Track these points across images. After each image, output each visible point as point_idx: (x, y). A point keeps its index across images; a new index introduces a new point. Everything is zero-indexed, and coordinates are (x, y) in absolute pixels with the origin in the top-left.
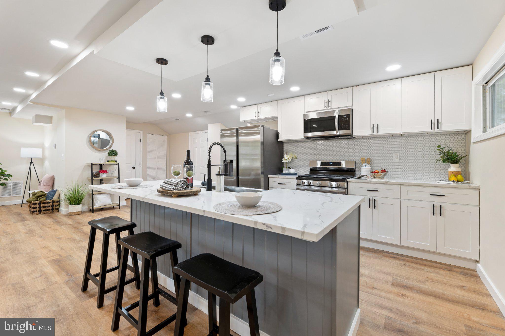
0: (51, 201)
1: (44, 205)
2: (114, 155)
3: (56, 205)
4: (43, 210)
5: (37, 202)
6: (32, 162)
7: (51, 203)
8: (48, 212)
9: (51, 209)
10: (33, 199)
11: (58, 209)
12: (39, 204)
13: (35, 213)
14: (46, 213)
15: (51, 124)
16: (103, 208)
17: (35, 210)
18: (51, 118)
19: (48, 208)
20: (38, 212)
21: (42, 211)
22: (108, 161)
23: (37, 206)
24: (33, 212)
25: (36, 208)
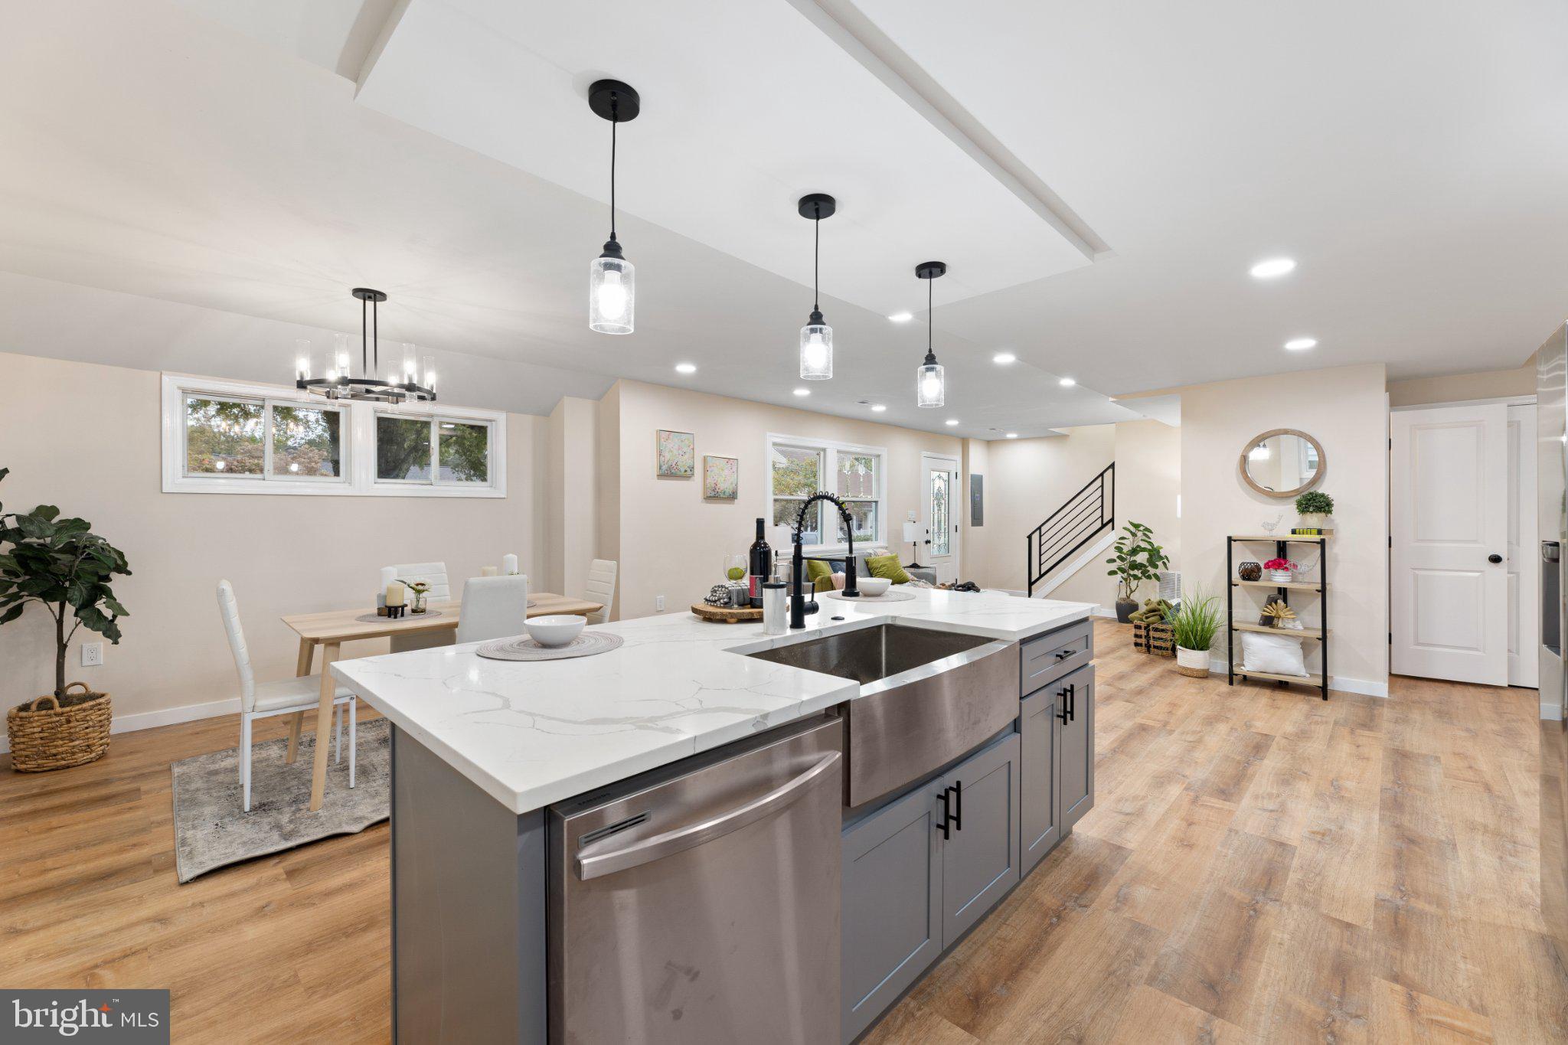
0: (1169, 627)
1: (1158, 635)
2: (1311, 509)
4: (1155, 647)
5: (1143, 624)
8: (1163, 652)
9: (1169, 648)
12: (1145, 628)
13: (1139, 650)
14: (1160, 654)
16: (1287, 683)
17: (1139, 641)
19: (1163, 645)
20: (1144, 650)
21: (1152, 646)
22: (1294, 532)
23: (1143, 632)
24: (1136, 644)
25: (1141, 637)
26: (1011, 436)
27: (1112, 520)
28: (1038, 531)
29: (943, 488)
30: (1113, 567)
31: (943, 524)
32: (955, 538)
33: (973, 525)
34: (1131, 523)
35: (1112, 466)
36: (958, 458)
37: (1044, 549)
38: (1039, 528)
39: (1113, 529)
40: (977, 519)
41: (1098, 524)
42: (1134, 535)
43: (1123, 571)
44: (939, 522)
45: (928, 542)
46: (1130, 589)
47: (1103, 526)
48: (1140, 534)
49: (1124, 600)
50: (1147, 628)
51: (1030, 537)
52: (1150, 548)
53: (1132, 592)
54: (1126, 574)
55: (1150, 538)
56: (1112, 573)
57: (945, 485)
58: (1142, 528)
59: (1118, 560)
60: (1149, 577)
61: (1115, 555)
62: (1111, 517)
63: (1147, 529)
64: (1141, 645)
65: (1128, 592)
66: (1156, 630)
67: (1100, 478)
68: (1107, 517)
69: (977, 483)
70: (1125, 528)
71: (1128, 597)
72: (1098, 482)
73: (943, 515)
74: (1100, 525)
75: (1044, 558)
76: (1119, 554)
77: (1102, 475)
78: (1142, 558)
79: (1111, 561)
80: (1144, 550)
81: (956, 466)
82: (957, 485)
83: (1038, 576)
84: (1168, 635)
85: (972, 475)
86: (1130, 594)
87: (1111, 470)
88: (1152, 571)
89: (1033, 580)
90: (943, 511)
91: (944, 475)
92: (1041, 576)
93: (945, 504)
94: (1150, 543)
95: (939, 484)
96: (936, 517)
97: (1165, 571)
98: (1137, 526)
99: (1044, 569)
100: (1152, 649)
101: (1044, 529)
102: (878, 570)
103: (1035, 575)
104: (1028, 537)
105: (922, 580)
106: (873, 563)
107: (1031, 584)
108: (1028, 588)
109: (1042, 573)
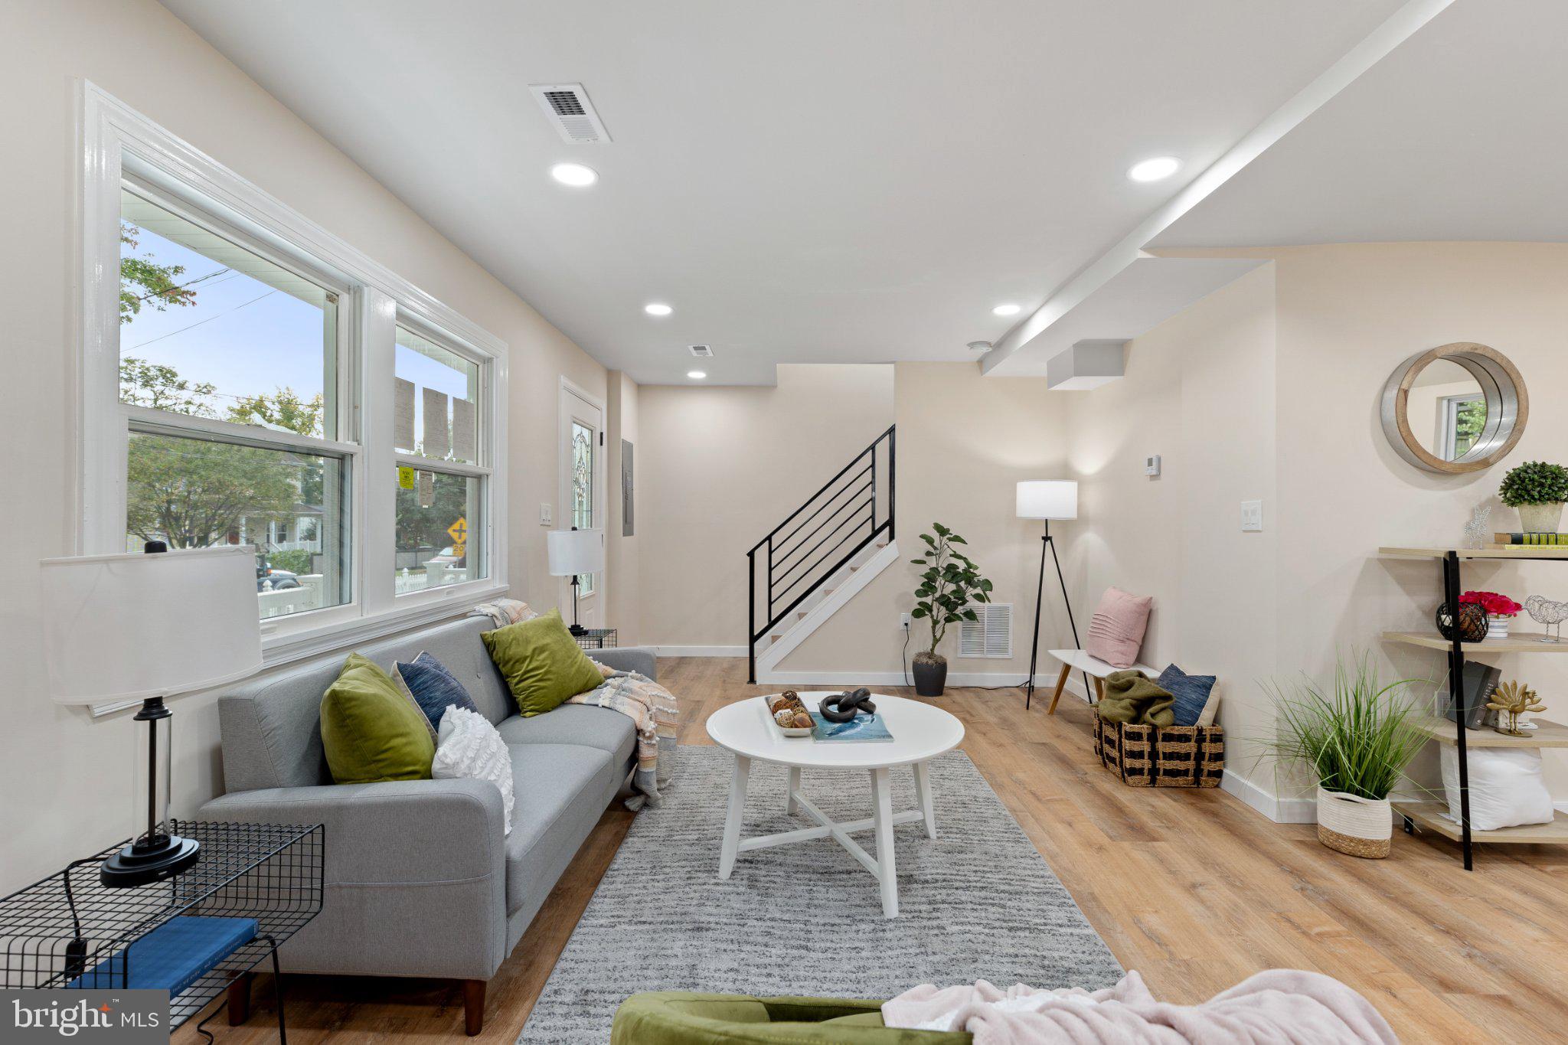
0: (1190, 730)
1: (1169, 748)
3: (1210, 754)
4: (1167, 772)
5: (1144, 729)
6: (1049, 535)
7: (1193, 743)
8: (1181, 780)
9: (1192, 772)
10: (1122, 708)
11: (1219, 774)
12: (1149, 738)
13: (1137, 777)
14: (1174, 784)
15: (1123, 375)
17: (1137, 764)
18: (1121, 347)
19: (1182, 765)
20: (1146, 778)
21: (1161, 772)
23: (1146, 746)
25: (1140, 755)
26: (697, 375)
27: (890, 523)
28: (766, 544)
29: (585, 461)
33: (624, 535)
34: (937, 527)
35: (892, 431)
36: (604, 405)
37: (776, 574)
38: (769, 538)
39: (892, 537)
40: (628, 522)
41: (867, 531)
47: (875, 533)
50: (1153, 736)
51: (751, 554)
53: (937, 641)
62: (888, 517)
64: (1141, 772)
66: (1168, 738)
67: (870, 453)
68: (882, 518)
69: (628, 457)
70: (923, 536)
71: (931, 650)
72: (867, 460)
73: (585, 515)
74: (870, 532)
75: (776, 592)
77: (873, 448)
81: (601, 418)
82: (602, 458)
83: (766, 623)
84: (1190, 747)
85: (623, 442)
86: (934, 646)
87: (888, 439)
89: (757, 631)
90: (585, 505)
91: (587, 435)
92: (772, 624)
95: (581, 451)
99: (777, 609)
100: (1160, 778)
101: (776, 540)
102: (528, 665)
103: (760, 623)
104: (748, 555)
105: (630, 674)
106: (511, 643)
107: (753, 639)
108: (748, 647)
109: (773, 619)
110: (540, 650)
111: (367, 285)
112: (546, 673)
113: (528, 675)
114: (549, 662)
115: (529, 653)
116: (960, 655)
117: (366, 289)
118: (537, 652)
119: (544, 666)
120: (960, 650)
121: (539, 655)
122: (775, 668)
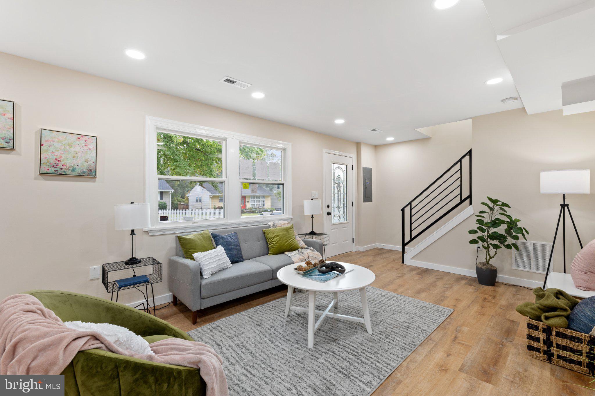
1: (562, 342)
4: (559, 357)
5: (542, 325)
6: (566, 203)
8: (576, 367)
9: (585, 364)
13: (536, 354)
14: (568, 367)
19: (575, 357)
21: (555, 356)
23: (542, 336)
24: (530, 348)
25: (537, 340)
26: (390, 139)
27: (470, 197)
28: (409, 206)
29: (342, 176)
30: (474, 237)
31: (342, 201)
32: (353, 210)
33: (365, 201)
34: (490, 199)
35: (470, 153)
36: (354, 156)
37: (413, 219)
38: (410, 204)
39: (471, 204)
40: (368, 197)
41: (457, 200)
42: (492, 209)
43: (483, 240)
44: (339, 200)
45: (329, 214)
46: (489, 255)
47: (462, 201)
48: (497, 208)
49: (484, 264)
50: (547, 331)
51: (403, 210)
52: (509, 220)
53: (491, 258)
54: (485, 243)
55: (506, 212)
56: (473, 242)
57: (344, 173)
58: (499, 203)
59: (479, 231)
60: (508, 247)
61: (475, 226)
62: (468, 194)
63: (504, 204)
64: (538, 350)
65: (488, 258)
66: (558, 334)
67: (459, 163)
68: (465, 194)
69: (367, 173)
70: (483, 204)
71: (488, 262)
72: (458, 166)
73: (342, 195)
74: (459, 201)
75: (413, 226)
76: (479, 225)
77: (460, 161)
78: (501, 229)
79: (472, 232)
80: (503, 222)
81: (352, 160)
82: (353, 175)
83: (409, 239)
85: (363, 168)
86: (489, 260)
87: (468, 157)
88: (510, 241)
89: (406, 242)
90: (342, 192)
91: (343, 167)
92: (412, 239)
93: (344, 187)
94: (508, 216)
95: (340, 173)
96: (336, 195)
97: (525, 241)
98: (495, 202)
99: (414, 234)
100: (555, 359)
101: (413, 204)
102: (272, 240)
103: (407, 239)
104: (401, 210)
105: (310, 248)
106: (269, 233)
107: (404, 245)
108: (401, 247)
109: (412, 237)
110: (278, 236)
111: (228, 138)
112: (276, 243)
113: (271, 243)
114: (278, 240)
115: (273, 237)
116: (514, 268)
117: (227, 139)
118: (275, 237)
119: (276, 241)
120: (514, 265)
121: (276, 237)
122: (412, 258)
